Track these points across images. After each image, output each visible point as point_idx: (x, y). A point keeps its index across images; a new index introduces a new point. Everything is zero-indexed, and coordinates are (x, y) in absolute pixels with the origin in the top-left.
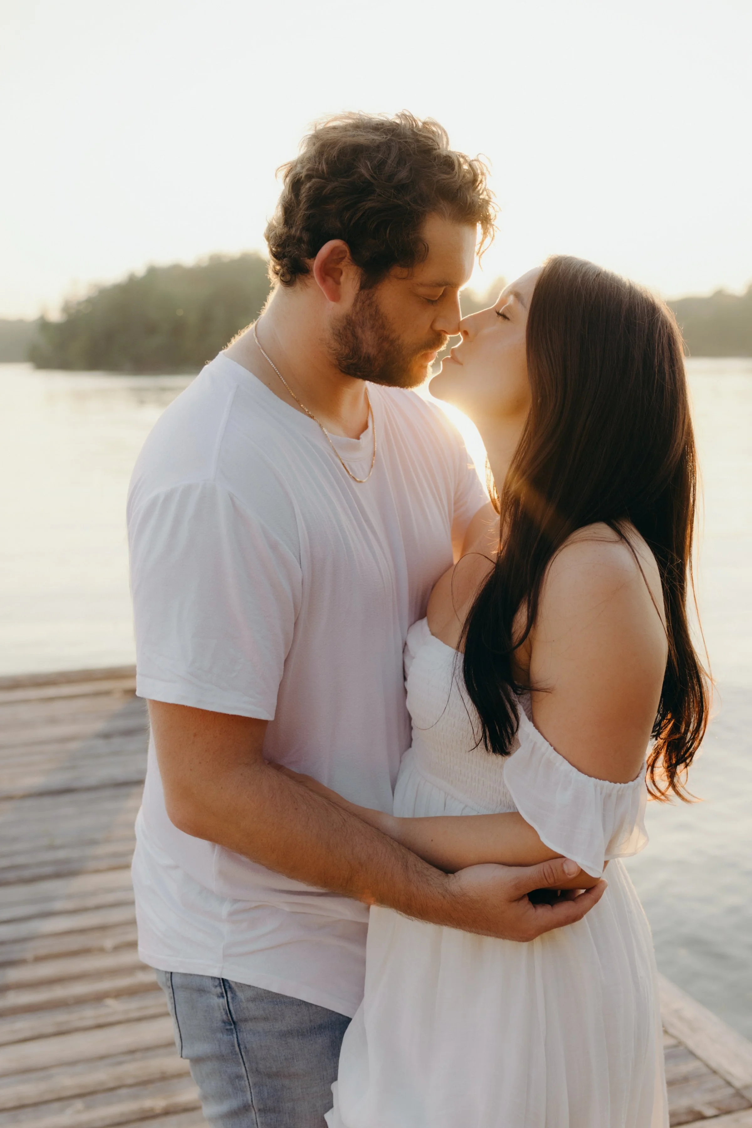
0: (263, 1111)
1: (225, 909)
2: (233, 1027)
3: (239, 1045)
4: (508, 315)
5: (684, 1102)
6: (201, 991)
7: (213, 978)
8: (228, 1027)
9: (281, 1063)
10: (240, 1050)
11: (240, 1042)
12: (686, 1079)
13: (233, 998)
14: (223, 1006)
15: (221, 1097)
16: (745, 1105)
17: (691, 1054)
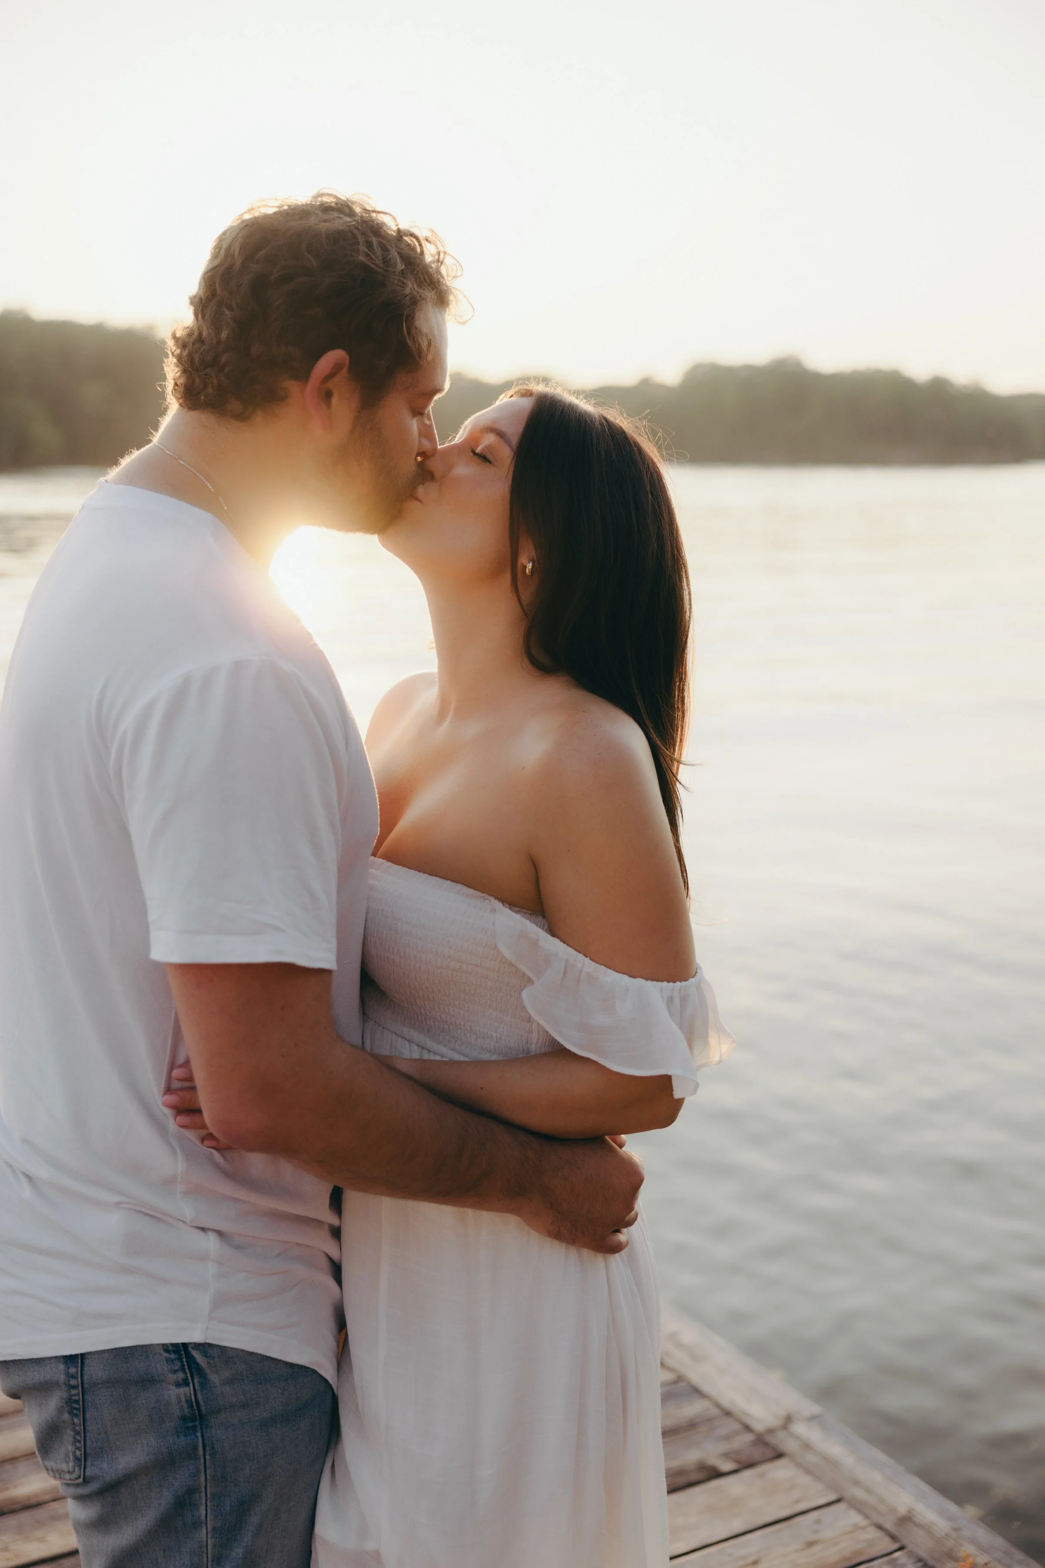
2: (197, 1423)
3: (204, 1446)
4: (490, 457)
5: (691, 1456)
6: (147, 1381)
8: (191, 1424)
9: (258, 1462)
11: (207, 1442)
12: (692, 1425)
13: (201, 1384)
14: (186, 1397)
16: (770, 1455)
17: (696, 1391)
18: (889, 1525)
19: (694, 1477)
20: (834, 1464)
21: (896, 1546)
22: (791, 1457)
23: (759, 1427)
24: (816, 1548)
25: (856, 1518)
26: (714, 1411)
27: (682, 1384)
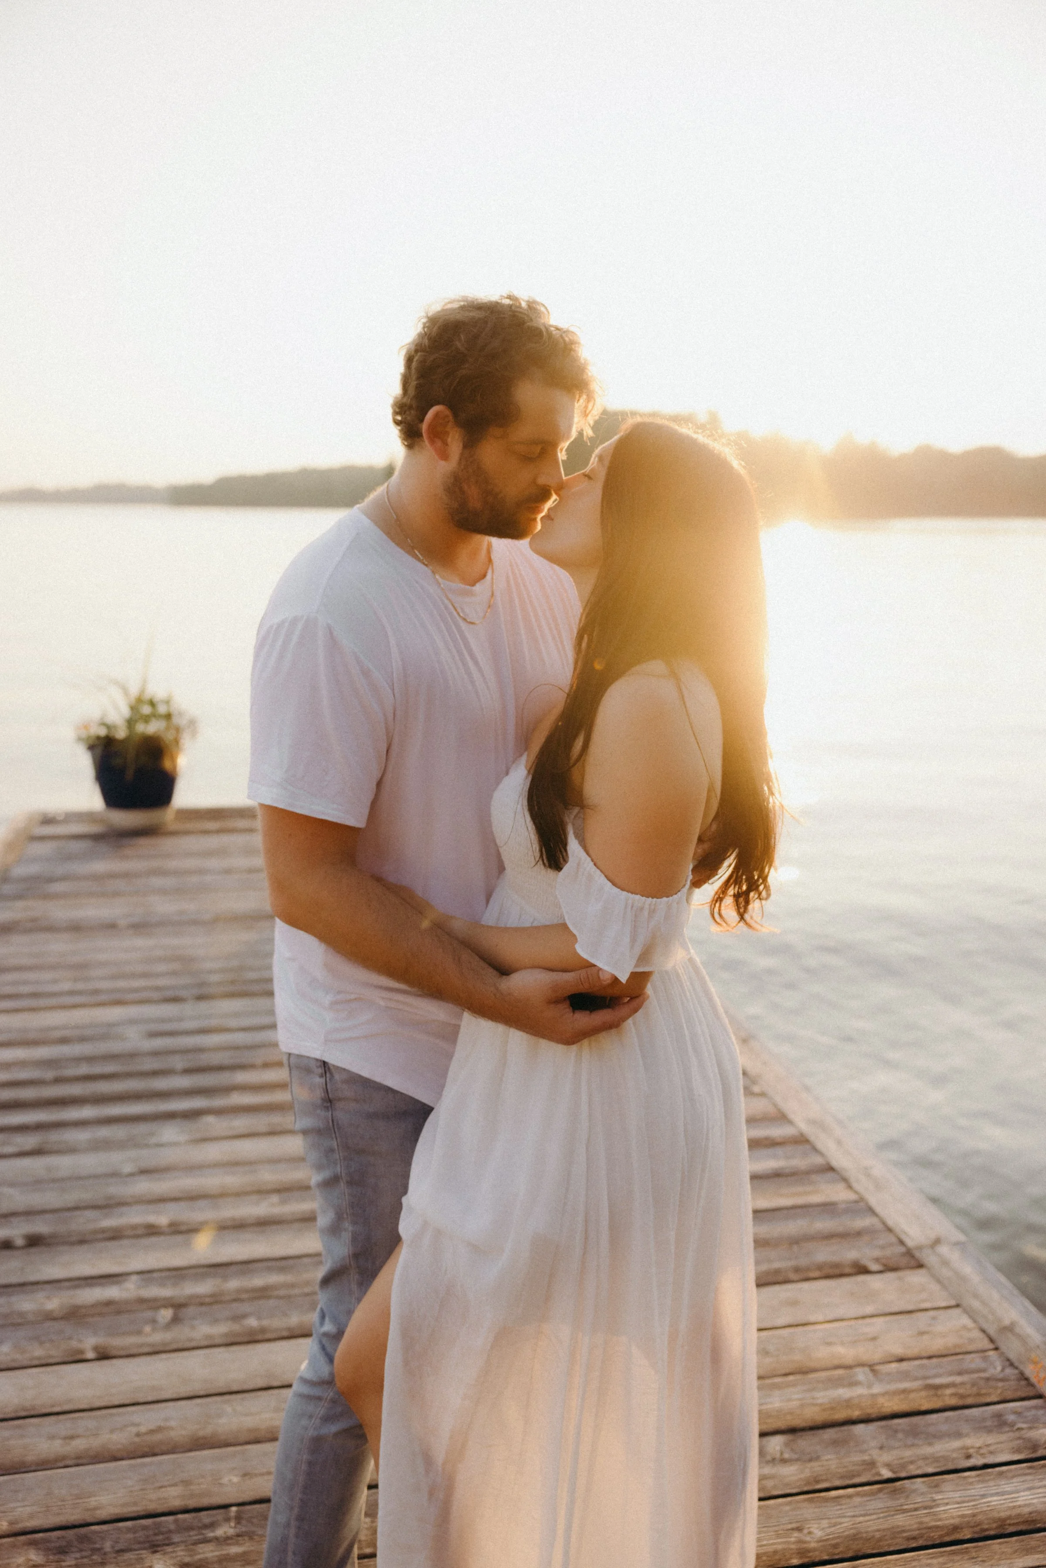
0: (350, 1183)
1: (328, 999)
2: (329, 1104)
3: (333, 1121)
4: (592, 476)
6: (308, 1070)
7: (317, 1060)
8: (326, 1105)
10: (333, 1125)
11: (334, 1118)
13: (330, 1079)
14: (322, 1085)
15: (319, 1167)
16: (913, 1263)
17: (871, 1211)
18: (992, 1331)
19: (847, 1270)
20: (963, 1279)
21: (991, 1346)
22: (928, 1269)
23: (910, 1243)
24: (925, 1337)
25: (966, 1321)
26: (879, 1226)
27: (862, 1204)
